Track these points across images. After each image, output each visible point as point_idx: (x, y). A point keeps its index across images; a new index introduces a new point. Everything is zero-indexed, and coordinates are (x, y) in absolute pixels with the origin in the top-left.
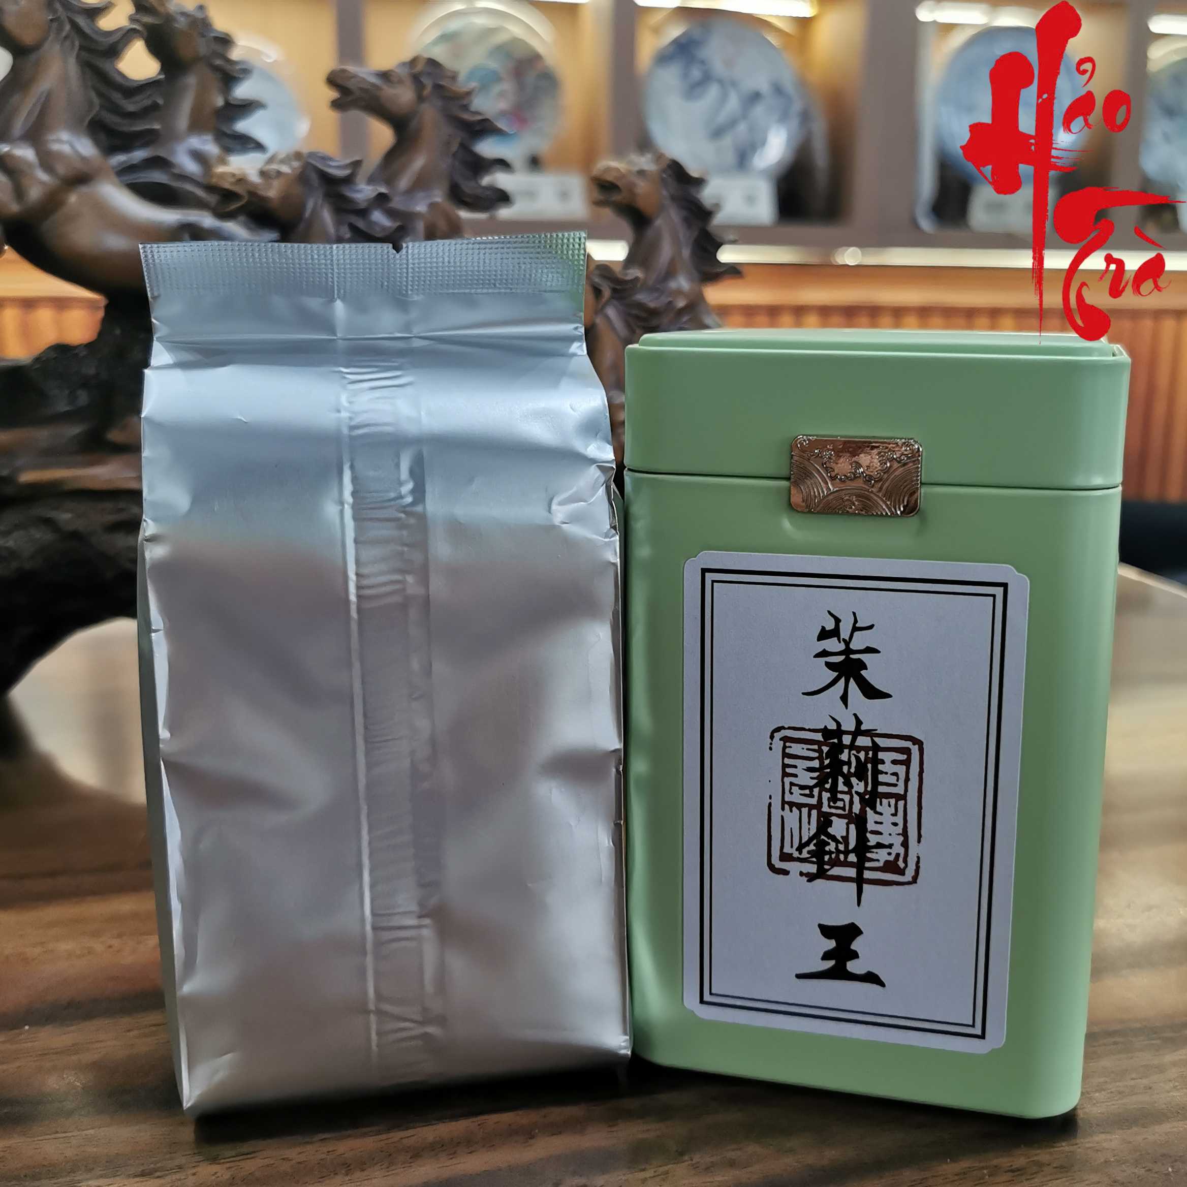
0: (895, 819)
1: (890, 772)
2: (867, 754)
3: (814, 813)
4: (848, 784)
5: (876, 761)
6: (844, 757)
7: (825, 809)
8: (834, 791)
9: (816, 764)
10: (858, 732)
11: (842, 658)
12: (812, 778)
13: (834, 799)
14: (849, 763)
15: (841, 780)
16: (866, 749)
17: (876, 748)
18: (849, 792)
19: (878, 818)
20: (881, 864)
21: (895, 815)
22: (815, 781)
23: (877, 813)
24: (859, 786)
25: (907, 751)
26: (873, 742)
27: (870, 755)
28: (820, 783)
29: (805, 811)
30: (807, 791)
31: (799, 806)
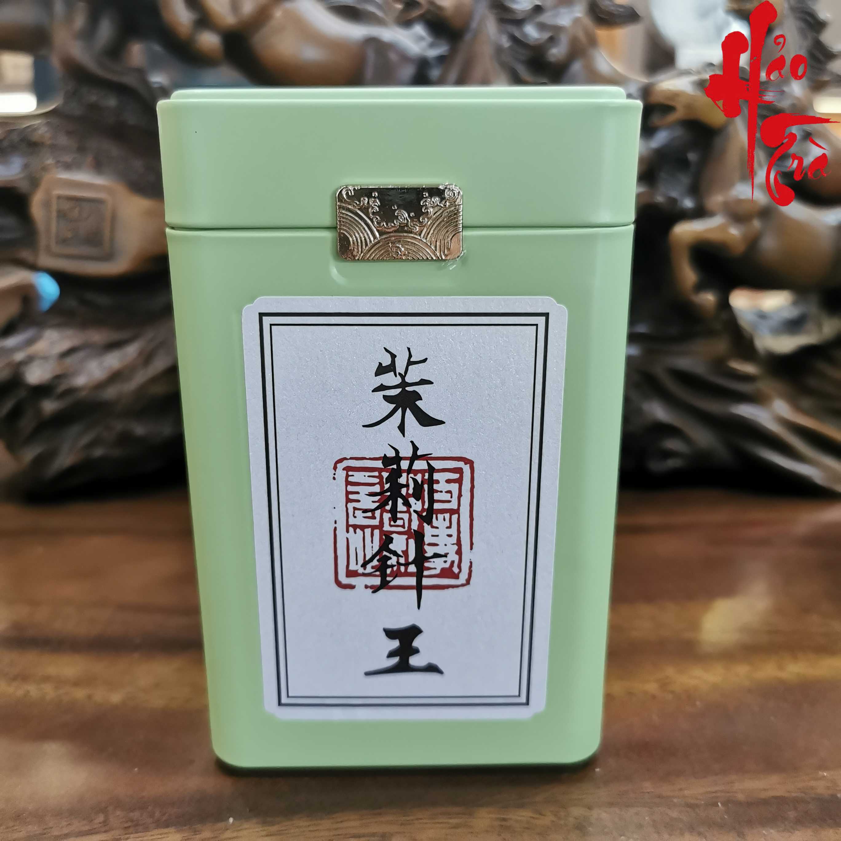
0: (449, 532)
1: (444, 491)
2: (423, 476)
3: (377, 532)
4: (407, 504)
5: (431, 482)
6: (402, 480)
7: (387, 528)
8: (394, 512)
9: (377, 489)
10: (415, 457)
11: (398, 391)
12: (373, 502)
13: (394, 518)
14: (407, 486)
15: (400, 501)
16: (422, 472)
17: (431, 470)
18: (408, 512)
19: (435, 532)
20: (438, 571)
21: (449, 527)
22: (377, 504)
23: (433, 527)
24: (416, 505)
25: (459, 471)
26: (429, 464)
27: (427, 476)
28: (381, 506)
29: (368, 531)
30: (369, 514)
31: (363, 528)
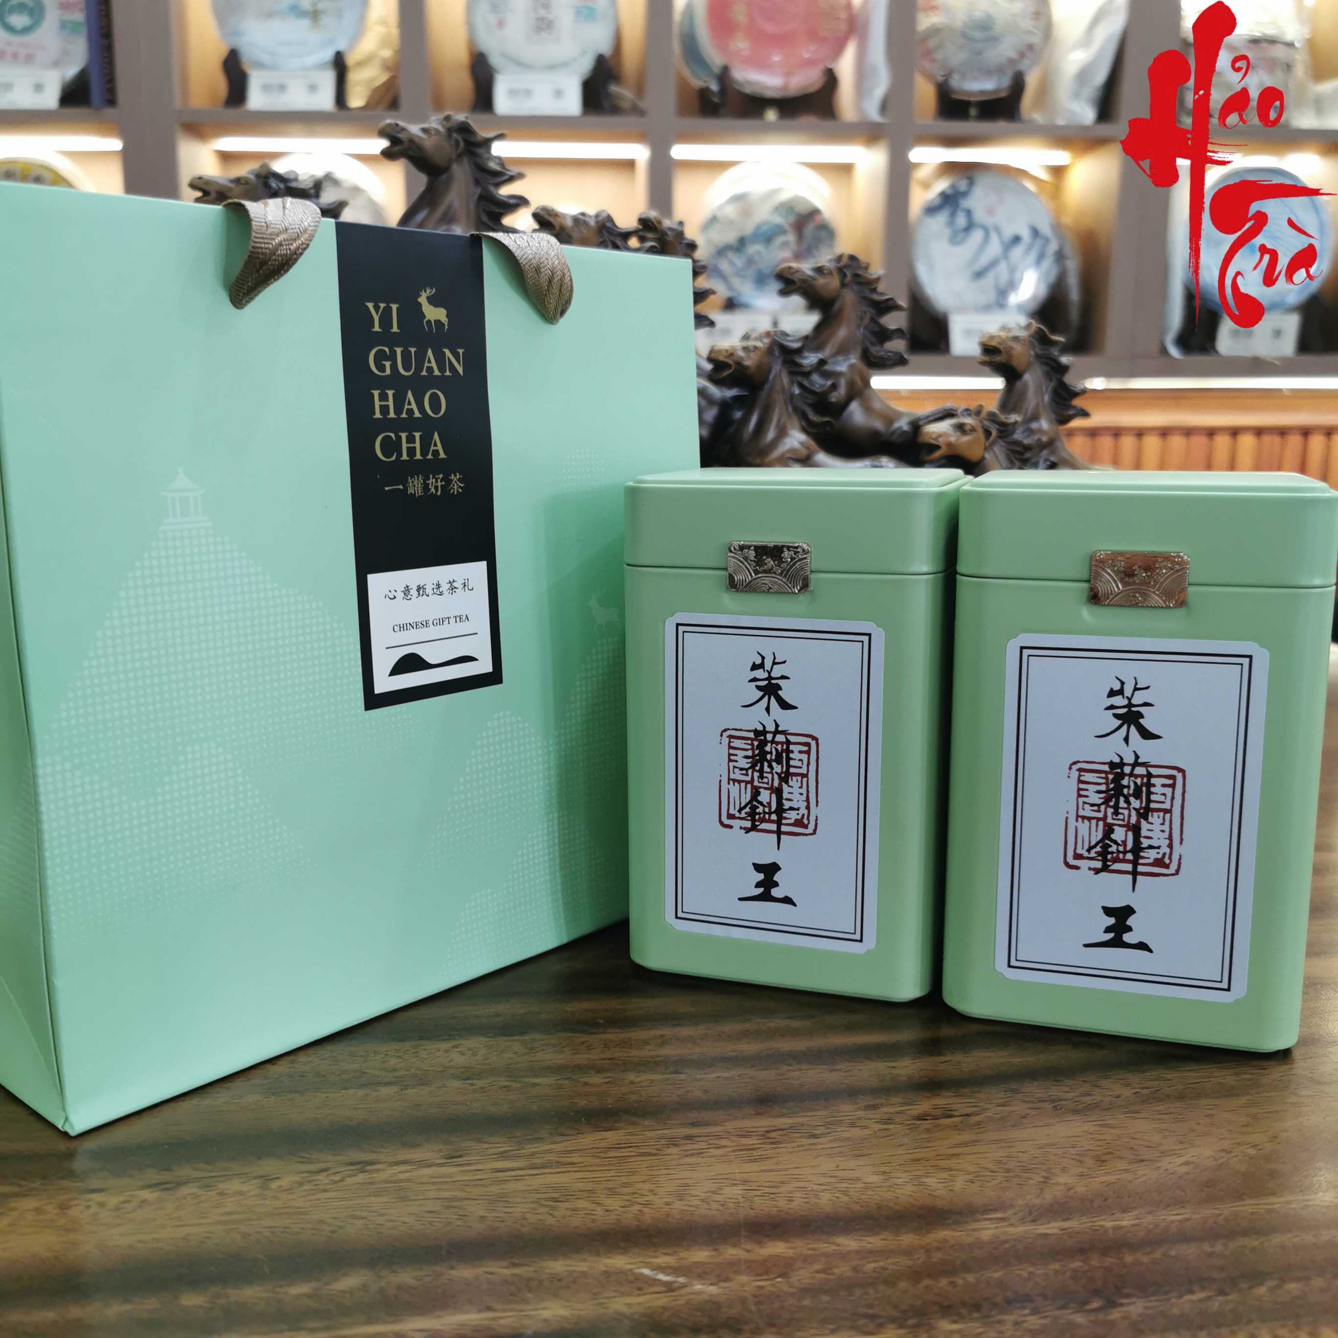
0: (801, 791)
1: (797, 759)
2: (782, 747)
3: (749, 786)
4: (770, 766)
5: (788, 751)
6: (768, 748)
7: (756, 783)
8: (761, 771)
9: (750, 753)
10: (777, 732)
11: (766, 682)
12: (747, 763)
13: (761, 777)
14: (771, 753)
15: (766, 764)
16: (782, 743)
17: (788, 743)
18: (771, 773)
19: (791, 790)
21: (801, 787)
22: (750, 765)
23: (789, 786)
24: (777, 768)
25: (808, 745)
26: (786, 738)
27: (785, 747)
28: (753, 767)
29: (743, 785)
30: (744, 772)
31: (739, 782)
